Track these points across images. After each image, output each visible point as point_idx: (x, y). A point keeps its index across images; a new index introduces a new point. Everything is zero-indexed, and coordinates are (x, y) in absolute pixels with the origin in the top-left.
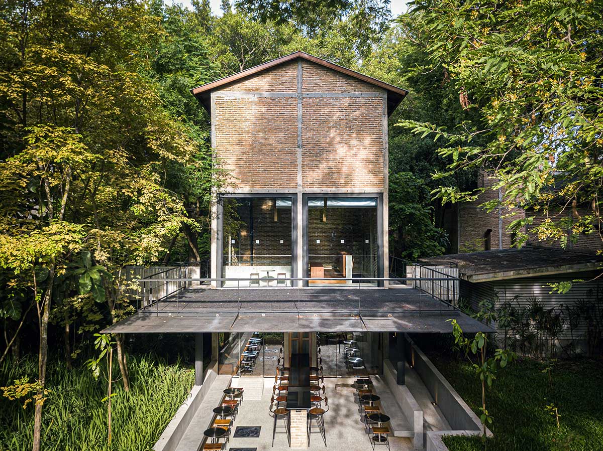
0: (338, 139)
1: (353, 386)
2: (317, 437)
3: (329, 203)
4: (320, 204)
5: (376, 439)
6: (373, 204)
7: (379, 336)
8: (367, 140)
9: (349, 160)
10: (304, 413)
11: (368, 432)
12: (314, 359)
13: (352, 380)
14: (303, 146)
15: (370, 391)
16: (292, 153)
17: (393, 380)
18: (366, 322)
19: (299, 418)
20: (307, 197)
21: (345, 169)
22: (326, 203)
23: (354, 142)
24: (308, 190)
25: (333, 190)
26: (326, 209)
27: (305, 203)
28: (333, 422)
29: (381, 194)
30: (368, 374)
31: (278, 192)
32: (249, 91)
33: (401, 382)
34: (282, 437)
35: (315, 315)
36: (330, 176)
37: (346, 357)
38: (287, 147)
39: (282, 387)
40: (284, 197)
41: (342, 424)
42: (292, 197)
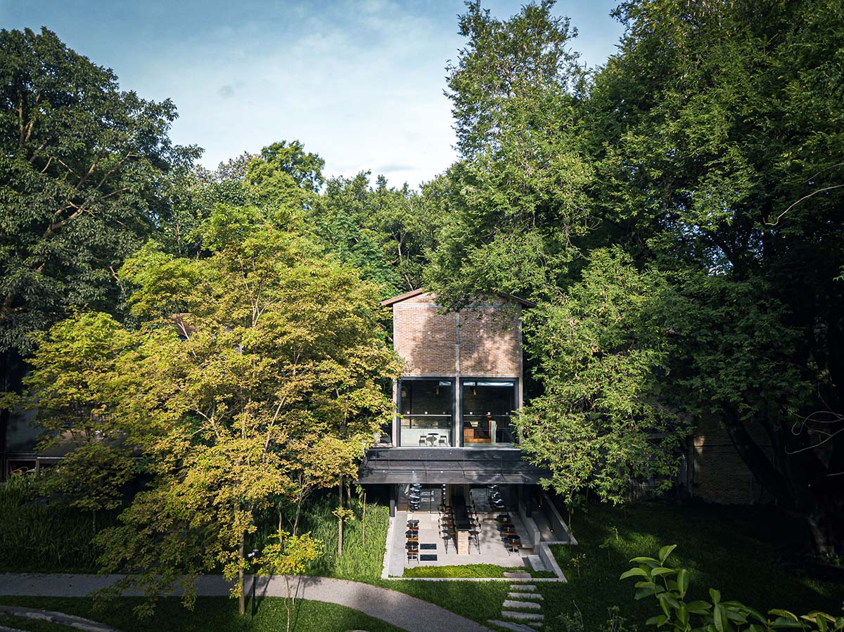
0: (485, 336)
1: (495, 519)
2: (474, 549)
3: (479, 384)
4: (472, 384)
5: (511, 550)
6: (512, 385)
7: (515, 487)
8: (507, 338)
9: (494, 351)
10: (467, 534)
11: (506, 547)
12: (467, 500)
13: (495, 516)
14: (460, 343)
15: (507, 522)
16: (452, 348)
17: (524, 514)
18: (506, 477)
19: (463, 536)
20: (463, 380)
21: (491, 358)
22: (476, 384)
23: (497, 338)
24: (465, 374)
25: (481, 374)
26: (476, 387)
27: (461, 383)
28: (484, 540)
29: (517, 379)
30: (506, 511)
31: (442, 376)
32: (421, 301)
33: (529, 515)
34: (451, 548)
35: (474, 472)
36: (480, 364)
37: (490, 499)
38: (448, 344)
39: (444, 519)
40: (446, 379)
41: (489, 542)
42: (453, 380)
